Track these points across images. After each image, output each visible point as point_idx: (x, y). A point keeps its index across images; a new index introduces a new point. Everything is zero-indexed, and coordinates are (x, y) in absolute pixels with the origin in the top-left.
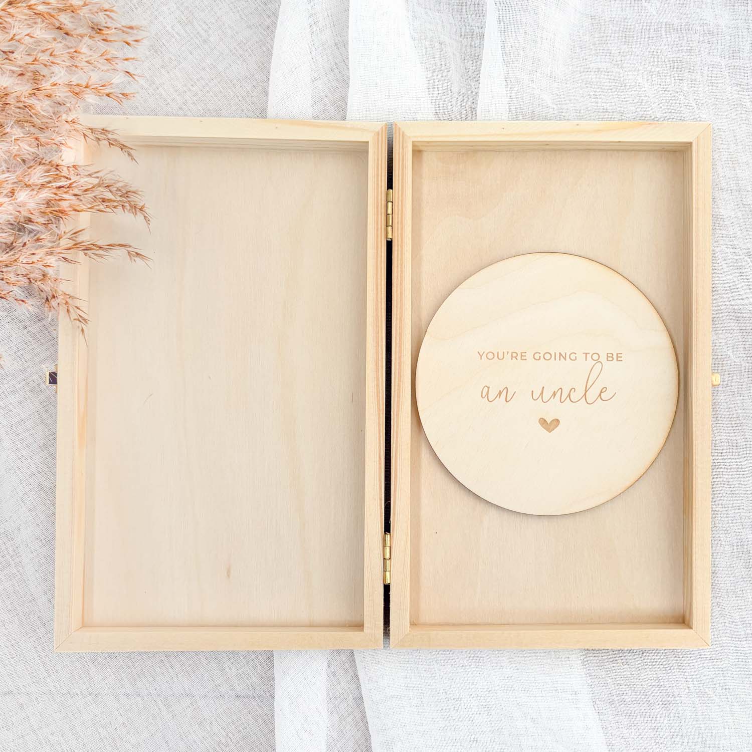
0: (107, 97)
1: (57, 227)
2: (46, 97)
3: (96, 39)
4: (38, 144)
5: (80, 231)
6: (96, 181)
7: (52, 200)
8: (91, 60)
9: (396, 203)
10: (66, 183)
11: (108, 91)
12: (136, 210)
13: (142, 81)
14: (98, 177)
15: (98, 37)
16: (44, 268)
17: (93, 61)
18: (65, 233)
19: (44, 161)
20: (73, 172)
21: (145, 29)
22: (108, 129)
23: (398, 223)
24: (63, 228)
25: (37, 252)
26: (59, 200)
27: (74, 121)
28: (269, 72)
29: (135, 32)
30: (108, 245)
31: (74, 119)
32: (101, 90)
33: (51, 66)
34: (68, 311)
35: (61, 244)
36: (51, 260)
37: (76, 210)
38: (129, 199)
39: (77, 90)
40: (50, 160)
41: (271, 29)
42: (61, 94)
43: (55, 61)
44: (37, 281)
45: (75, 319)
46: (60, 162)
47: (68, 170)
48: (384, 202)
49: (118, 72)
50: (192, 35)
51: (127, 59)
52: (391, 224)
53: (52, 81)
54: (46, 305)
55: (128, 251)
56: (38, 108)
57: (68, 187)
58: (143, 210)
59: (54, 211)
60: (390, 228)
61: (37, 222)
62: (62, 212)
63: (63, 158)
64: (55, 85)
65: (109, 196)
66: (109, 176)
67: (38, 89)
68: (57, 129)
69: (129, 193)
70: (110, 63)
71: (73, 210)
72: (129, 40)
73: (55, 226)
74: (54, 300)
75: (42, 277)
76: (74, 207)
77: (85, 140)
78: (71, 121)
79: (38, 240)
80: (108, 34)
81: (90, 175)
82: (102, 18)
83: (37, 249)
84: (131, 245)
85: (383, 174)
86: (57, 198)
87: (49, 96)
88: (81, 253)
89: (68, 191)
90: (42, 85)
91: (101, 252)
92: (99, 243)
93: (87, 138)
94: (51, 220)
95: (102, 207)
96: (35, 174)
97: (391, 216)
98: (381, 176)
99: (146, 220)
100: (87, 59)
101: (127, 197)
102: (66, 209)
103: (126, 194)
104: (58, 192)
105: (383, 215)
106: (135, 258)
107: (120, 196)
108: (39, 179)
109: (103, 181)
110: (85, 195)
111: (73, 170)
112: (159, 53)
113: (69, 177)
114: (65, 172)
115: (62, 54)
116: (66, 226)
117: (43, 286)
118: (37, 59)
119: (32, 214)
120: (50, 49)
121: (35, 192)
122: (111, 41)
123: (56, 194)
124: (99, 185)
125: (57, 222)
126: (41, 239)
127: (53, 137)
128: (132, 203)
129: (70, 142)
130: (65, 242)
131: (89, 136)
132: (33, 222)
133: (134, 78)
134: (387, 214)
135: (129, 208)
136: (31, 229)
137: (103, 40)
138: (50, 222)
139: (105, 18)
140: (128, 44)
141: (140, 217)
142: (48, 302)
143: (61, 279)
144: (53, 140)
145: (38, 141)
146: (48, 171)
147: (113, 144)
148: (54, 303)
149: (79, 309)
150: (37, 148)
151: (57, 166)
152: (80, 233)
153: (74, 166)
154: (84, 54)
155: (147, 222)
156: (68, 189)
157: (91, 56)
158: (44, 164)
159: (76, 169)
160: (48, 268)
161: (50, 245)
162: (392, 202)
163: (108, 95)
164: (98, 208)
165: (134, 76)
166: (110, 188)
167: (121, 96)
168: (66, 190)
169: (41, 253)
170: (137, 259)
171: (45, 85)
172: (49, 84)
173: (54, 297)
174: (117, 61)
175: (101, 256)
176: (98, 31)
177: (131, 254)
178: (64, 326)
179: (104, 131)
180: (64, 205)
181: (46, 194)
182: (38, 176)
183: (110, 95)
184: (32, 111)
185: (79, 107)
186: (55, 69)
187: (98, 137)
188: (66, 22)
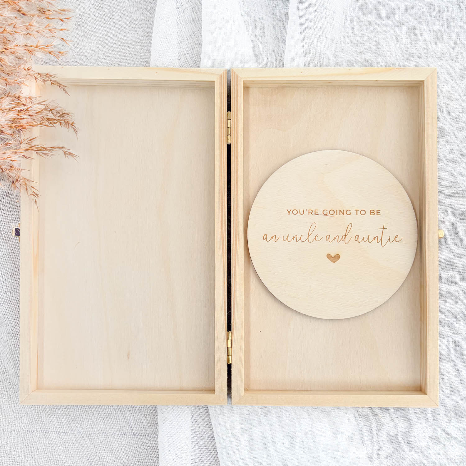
0: (49, 54)
1: (19, 136)
2: (11, 53)
3: (42, 18)
4: (6, 84)
5: (34, 139)
6: (43, 107)
7: (16, 119)
8: (39, 30)
9: (233, 120)
10: (24, 108)
11: (50, 50)
12: (68, 125)
13: (71, 45)
14: (44, 105)
15: (43, 16)
16: (11, 162)
17: (40, 31)
18: (24, 139)
19: (10, 95)
20: (29, 101)
21: (72, 11)
22: (50, 74)
23: (234, 133)
24: (23, 137)
25: (6, 152)
26: (20, 119)
27: (29, 69)
28: (151, 39)
29: (67, 13)
30: (52, 148)
31: (29, 68)
32: (46, 49)
33: (14, 34)
34: (26, 189)
35: (22, 147)
36: (16, 157)
37: (31, 126)
38: (64, 118)
39: (30, 49)
40: (13, 94)
41: (152, 11)
42: (21, 52)
43: (17, 31)
44: (7, 170)
45: (31, 194)
46: (21, 95)
47: (26, 100)
48: (225, 120)
49: (56, 38)
50: (102, 15)
51: (61, 30)
52: (230, 134)
53: (15, 43)
54: (13, 186)
55: (64, 151)
56: (7, 60)
57: (26, 111)
58: (73, 125)
59: (17, 126)
60: (229, 136)
61: (6, 133)
62: (21, 126)
63: (22, 92)
64: (17, 46)
65: (51, 116)
66: (52, 104)
67: (6, 49)
68: (18, 74)
69: (64, 115)
70: (51, 32)
71: (29, 125)
72: (63, 18)
73: (18, 136)
74: (17, 182)
75: (10, 168)
76: (30, 123)
77: (36, 81)
78: (27, 69)
79: (7, 144)
80: (49, 14)
81: (40, 103)
82: (46, 4)
83: (6, 150)
84: (65, 147)
85: (225, 102)
86: (19, 117)
87: (13, 53)
88: (35, 153)
89: (26, 113)
90: (8, 46)
91: (47, 152)
92: (46, 146)
93: (37, 80)
94: (15, 132)
95: (47, 123)
96: (5, 102)
97: (230, 128)
98: (224, 103)
99: (75, 131)
100: (36, 30)
101: (63, 117)
102: (25, 125)
103: (63, 115)
104: (20, 114)
105: (225, 128)
106: (68, 156)
107: (59, 116)
108: (7, 106)
109: (48, 106)
110: (37, 116)
111: (29, 100)
112: (82, 27)
113: (26, 104)
114: (24, 101)
115: (21, 26)
116: (25, 136)
117: (10, 174)
118: (6, 29)
119: (3, 128)
120: (13, 23)
121: (5, 114)
122: (51, 19)
123: (18, 115)
124: (45, 109)
125: (19, 133)
126: (9, 144)
127: (16, 79)
128: (66, 121)
129: (27, 82)
130: (24, 146)
131: (38, 78)
132: (4, 133)
133: (66, 42)
134: (228, 127)
135: (64, 124)
136: (3, 137)
137: (46, 18)
138: (15, 133)
139: (47, 4)
140: (62, 20)
141: (71, 130)
142: (13, 184)
143: (22, 169)
144: (16, 80)
145: (7, 81)
146: (13, 100)
147: (54, 84)
148: (17, 184)
149: (33, 188)
150: (6, 86)
151: (19, 97)
152: (34, 140)
153: (29, 97)
154: (35, 26)
155: (76, 133)
156: (26, 112)
157: (39, 28)
158: (10, 96)
159: (31, 99)
160: (14, 162)
161: (15, 147)
162: (231, 120)
163: (50, 53)
164: (44, 124)
165: (66, 41)
166: (52, 111)
167: (58, 53)
168: (24, 113)
169: (9, 152)
170: (69, 156)
171: (11, 46)
172: (13, 45)
173: (17, 180)
174: (55, 31)
175: (46, 154)
176: (43, 12)
177: (66, 153)
178: (24, 199)
179: (48, 75)
180: (23, 122)
181: (12, 115)
182: (7, 103)
183: (51, 53)
184: (3, 63)
185: (32, 60)
186: (16, 36)
187: (44, 79)
188: (23, 7)
